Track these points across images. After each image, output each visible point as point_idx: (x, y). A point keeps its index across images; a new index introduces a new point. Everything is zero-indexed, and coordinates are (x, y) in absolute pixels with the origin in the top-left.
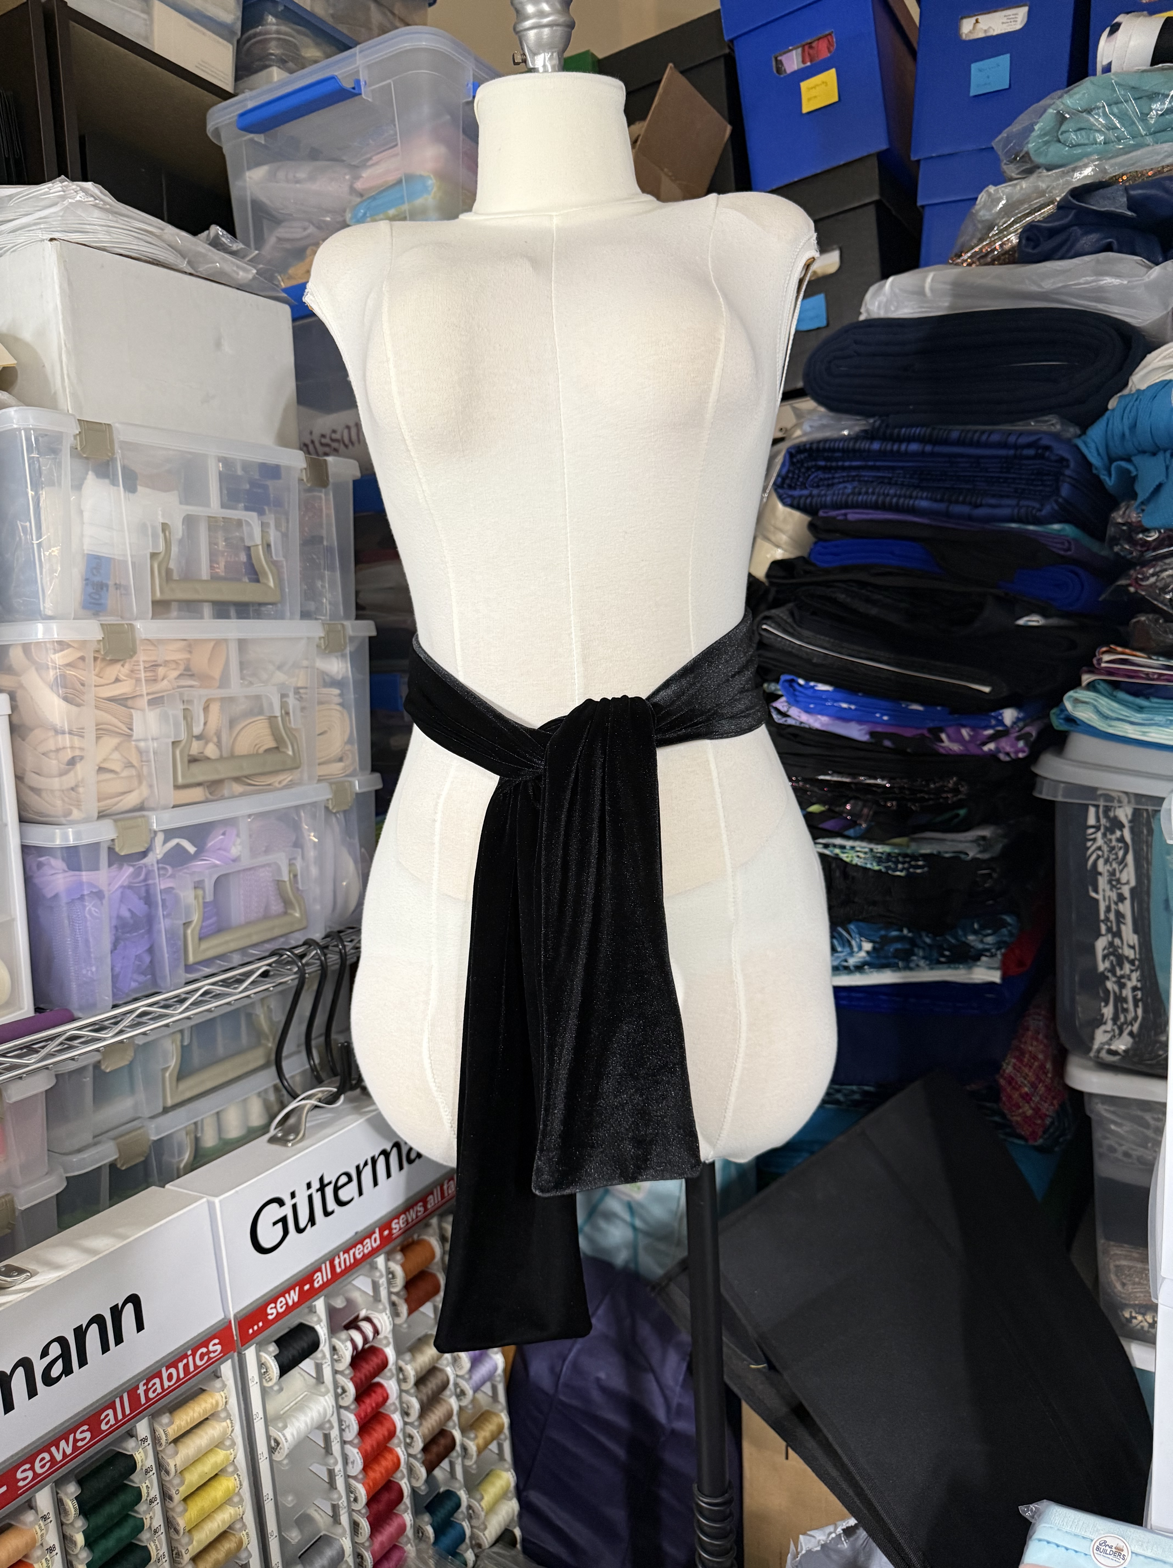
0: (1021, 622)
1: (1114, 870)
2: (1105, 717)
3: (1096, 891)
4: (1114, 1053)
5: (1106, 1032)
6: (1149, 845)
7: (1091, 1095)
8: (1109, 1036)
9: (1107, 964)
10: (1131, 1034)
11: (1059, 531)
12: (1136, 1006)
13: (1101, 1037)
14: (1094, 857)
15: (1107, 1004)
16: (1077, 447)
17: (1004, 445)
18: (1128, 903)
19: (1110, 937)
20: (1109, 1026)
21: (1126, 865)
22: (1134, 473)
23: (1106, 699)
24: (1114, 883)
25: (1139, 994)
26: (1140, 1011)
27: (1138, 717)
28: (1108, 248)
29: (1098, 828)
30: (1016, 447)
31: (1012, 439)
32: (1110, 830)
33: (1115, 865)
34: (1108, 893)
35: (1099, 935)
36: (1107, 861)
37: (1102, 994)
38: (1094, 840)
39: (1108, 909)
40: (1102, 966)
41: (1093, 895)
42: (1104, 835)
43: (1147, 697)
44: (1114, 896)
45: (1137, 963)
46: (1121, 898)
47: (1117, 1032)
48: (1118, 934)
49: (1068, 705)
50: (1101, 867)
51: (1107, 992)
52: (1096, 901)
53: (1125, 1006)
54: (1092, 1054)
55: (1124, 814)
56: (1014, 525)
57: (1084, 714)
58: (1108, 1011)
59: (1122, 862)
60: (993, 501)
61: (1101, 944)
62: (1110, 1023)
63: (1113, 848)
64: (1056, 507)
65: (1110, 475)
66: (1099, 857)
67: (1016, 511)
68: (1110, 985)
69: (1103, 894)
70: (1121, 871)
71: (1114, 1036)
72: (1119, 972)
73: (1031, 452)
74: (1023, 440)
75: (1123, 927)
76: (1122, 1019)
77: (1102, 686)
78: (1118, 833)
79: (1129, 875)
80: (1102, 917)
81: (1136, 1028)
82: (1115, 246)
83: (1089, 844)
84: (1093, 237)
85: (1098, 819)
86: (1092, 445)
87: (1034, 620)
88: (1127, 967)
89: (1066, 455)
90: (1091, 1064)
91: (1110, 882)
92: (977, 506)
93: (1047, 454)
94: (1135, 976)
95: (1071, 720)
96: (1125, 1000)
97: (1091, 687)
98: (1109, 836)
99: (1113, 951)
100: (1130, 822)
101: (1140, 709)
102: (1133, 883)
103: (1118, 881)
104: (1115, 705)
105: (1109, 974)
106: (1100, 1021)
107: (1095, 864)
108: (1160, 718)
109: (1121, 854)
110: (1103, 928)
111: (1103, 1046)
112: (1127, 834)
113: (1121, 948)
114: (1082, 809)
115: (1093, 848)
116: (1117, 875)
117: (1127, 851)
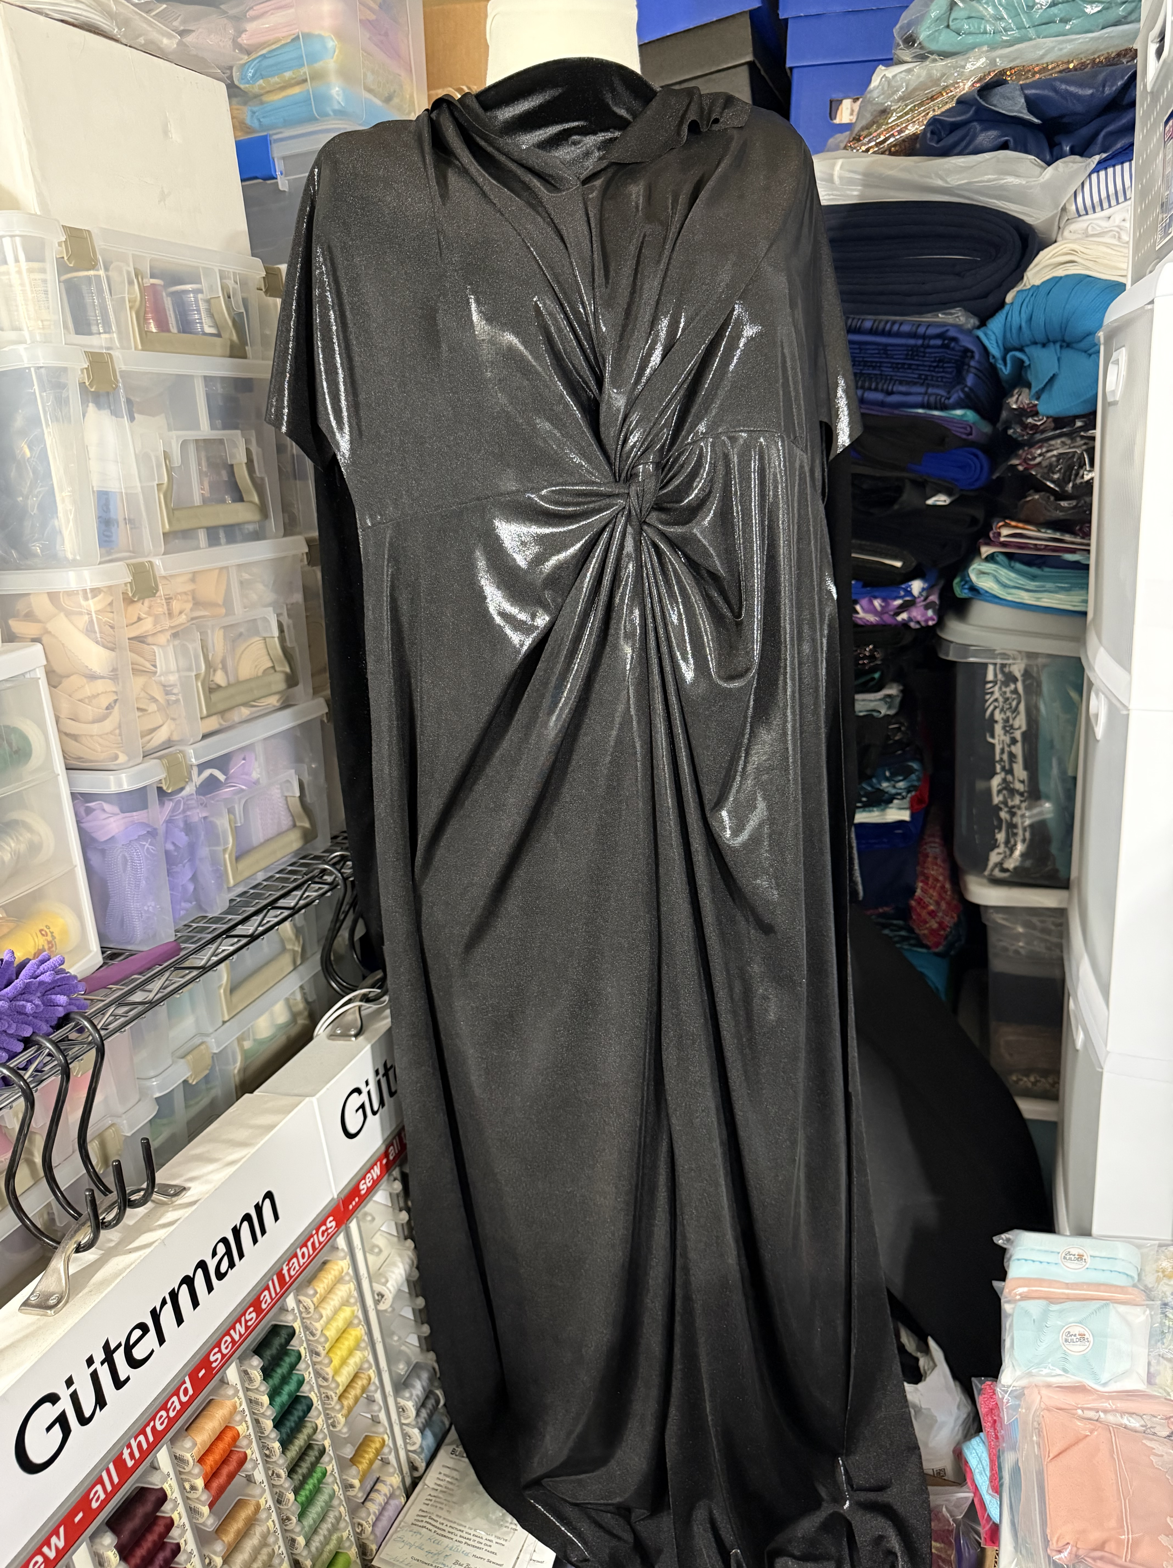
0: (930, 502)
1: (1008, 718)
2: (1004, 586)
3: (993, 736)
4: (1003, 870)
5: (999, 854)
6: (1038, 695)
7: (986, 907)
8: (1001, 856)
9: (1001, 798)
10: (1020, 854)
11: (962, 416)
12: (1024, 830)
13: (994, 857)
14: (991, 708)
15: (1000, 830)
16: (978, 338)
17: (914, 335)
18: (1019, 745)
19: (1003, 775)
20: (1002, 849)
21: (1018, 713)
22: (1027, 363)
23: (1005, 571)
26: (1028, 836)
27: (1032, 585)
28: (1004, 146)
29: (995, 682)
30: (924, 337)
31: (921, 330)
32: (1006, 684)
33: (1009, 714)
34: (1003, 737)
35: (994, 774)
36: (1002, 710)
37: (996, 823)
38: (992, 693)
39: (1003, 751)
40: (997, 799)
41: (991, 740)
42: (1000, 688)
43: (1039, 566)
44: (1007, 739)
45: (1026, 794)
46: (1014, 741)
47: (1008, 853)
48: (1010, 771)
49: (973, 577)
50: (998, 716)
51: (1000, 820)
52: (993, 745)
53: (1015, 830)
54: (986, 873)
55: (1017, 669)
56: (920, 411)
57: (986, 584)
58: (1001, 837)
59: (1015, 710)
60: (903, 389)
61: (996, 781)
62: (1002, 846)
63: (1007, 699)
64: (962, 395)
65: (1005, 364)
66: (996, 708)
67: (926, 398)
68: (1003, 815)
69: (999, 738)
70: (1014, 719)
71: (1005, 856)
72: (1010, 803)
73: (939, 342)
74: (932, 331)
75: (1015, 766)
76: (1013, 842)
77: (1000, 558)
78: (1012, 686)
79: (1020, 722)
80: (997, 758)
81: (1024, 848)
82: (1011, 144)
83: (988, 697)
84: (992, 134)
85: (996, 675)
86: (993, 337)
87: (941, 500)
88: (1018, 799)
89: (971, 346)
90: (985, 881)
91: (1004, 728)
92: (890, 393)
93: (953, 344)
94: (1024, 805)
95: (975, 590)
96: (1015, 826)
97: (991, 558)
98: (1004, 689)
99: (1006, 787)
100: (1023, 675)
101: (1034, 578)
102: (1024, 728)
103: (1012, 727)
104: (1013, 575)
105: (1002, 806)
106: (994, 845)
107: (992, 714)
108: (1049, 585)
109: (1014, 703)
110: (998, 768)
111: (996, 865)
112: (1020, 686)
113: (1013, 783)
114: (983, 667)
115: (991, 700)
116: (1011, 721)
117: (1019, 702)
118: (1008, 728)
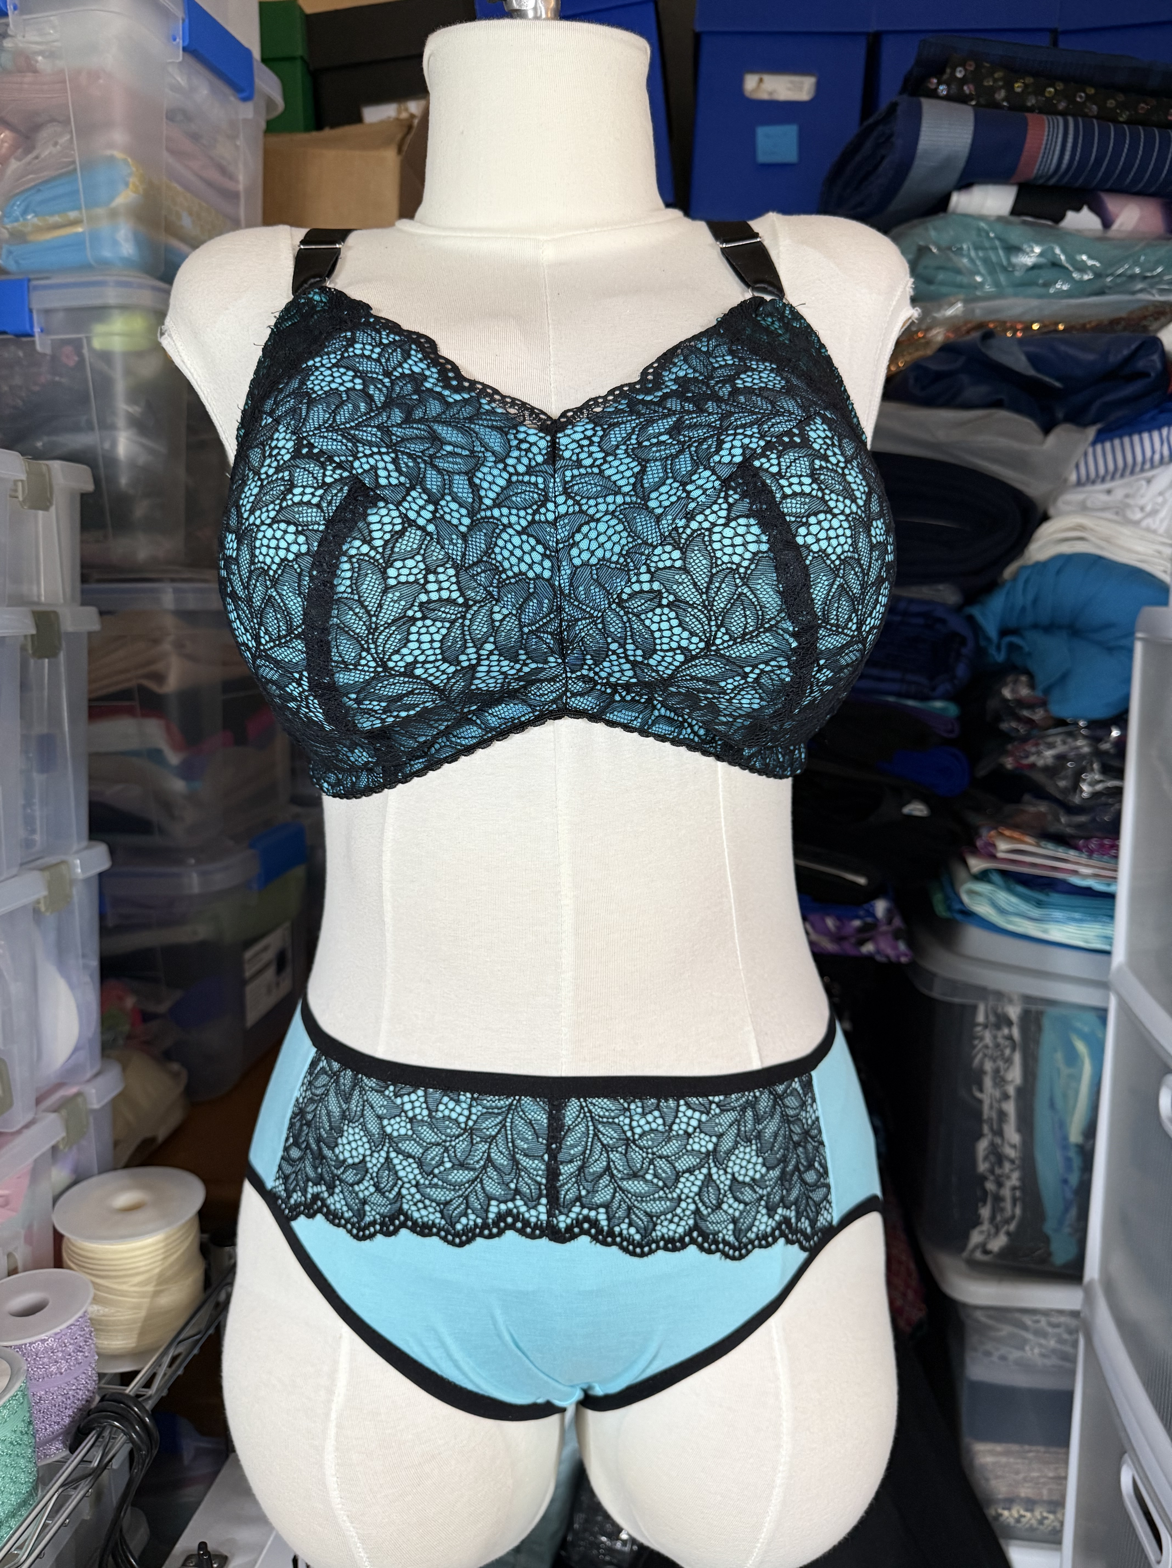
0: (905, 811)
1: (999, 1069)
2: (1002, 911)
3: (981, 1090)
4: (986, 1252)
6: (1037, 1042)
7: (971, 1305)
8: (985, 1236)
9: (987, 1165)
10: (1008, 1234)
12: (1014, 1204)
13: (976, 1237)
14: (980, 1056)
15: (985, 1204)
16: (971, 617)
18: (1012, 1102)
19: (990, 1136)
20: (986, 1226)
21: (1012, 1064)
22: (1025, 649)
23: (1002, 893)
24: (998, 1081)
25: (1018, 1194)
26: (1018, 1211)
27: (1036, 912)
28: (998, 404)
29: (986, 1026)
30: (906, 614)
32: (998, 1027)
33: (1001, 1063)
34: (992, 1092)
35: (980, 1135)
36: (992, 1059)
37: (979, 1193)
38: (981, 1039)
39: (991, 1107)
40: (983, 1167)
41: (978, 1095)
42: (991, 1033)
44: (997, 1094)
45: (1017, 1162)
47: (993, 1231)
48: (1000, 1133)
49: (965, 898)
50: (988, 1066)
51: (985, 1192)
52: (980, 1102)
53: (1002, 1205)
54: (965, 1255)
55: (1014, 1012)
56: (894, 699)
57: (983, 909)
58: (985, 1212)
59: (1009, 1061)
61: (982, 1146)
62: (986, 1223)
63: (1000, 1046)
65: (1000, 649)
66: (985, 1055)
68: (990, 1186)
69: (988, 1093)
70: (1007, 1070)
71: (989, 1235)
72: (998, 1171)
75: (1005, 1126)
76: (999, 1218)
77: (996, 878)
78: (1006, 1031)
79: (1015, 1075)
80: (985, 1117)
81: (1012, 1227)
82: (1006, 403)
83: (976, 1042)
84: (985, 387)
85: (987, 1017)
86: (990, 617)
87: (917, 809)
88: (1007, 1166)
89: (961, 630)
90: (965, 1265)
91: (994, 1079)
93: (938, 626)
94: (1015, 1175)
95: (968, 914)
96: (1002, 1199)
97: (983, 876)
98: (996, 1034)
99: (993, 1151)
100: (1020, 1019)
101: (1039, 904)
102: (1018, 1081)
103: (1003, 1080)
104: (1014, 900)
105: (988, 1174)
106: (976, 1222)
107: (982, 1063)
108: (1058, 914)
109: (1007, 1052)
110: (986, 1129)
111: (976, 1247)
112: (1016, 1032)
113: (1002, 1145)
114: (975, 1008)
115: (980, 1046)
116: (1002, 1073)
117: (1014, 1049)
118: (1000, 1080)
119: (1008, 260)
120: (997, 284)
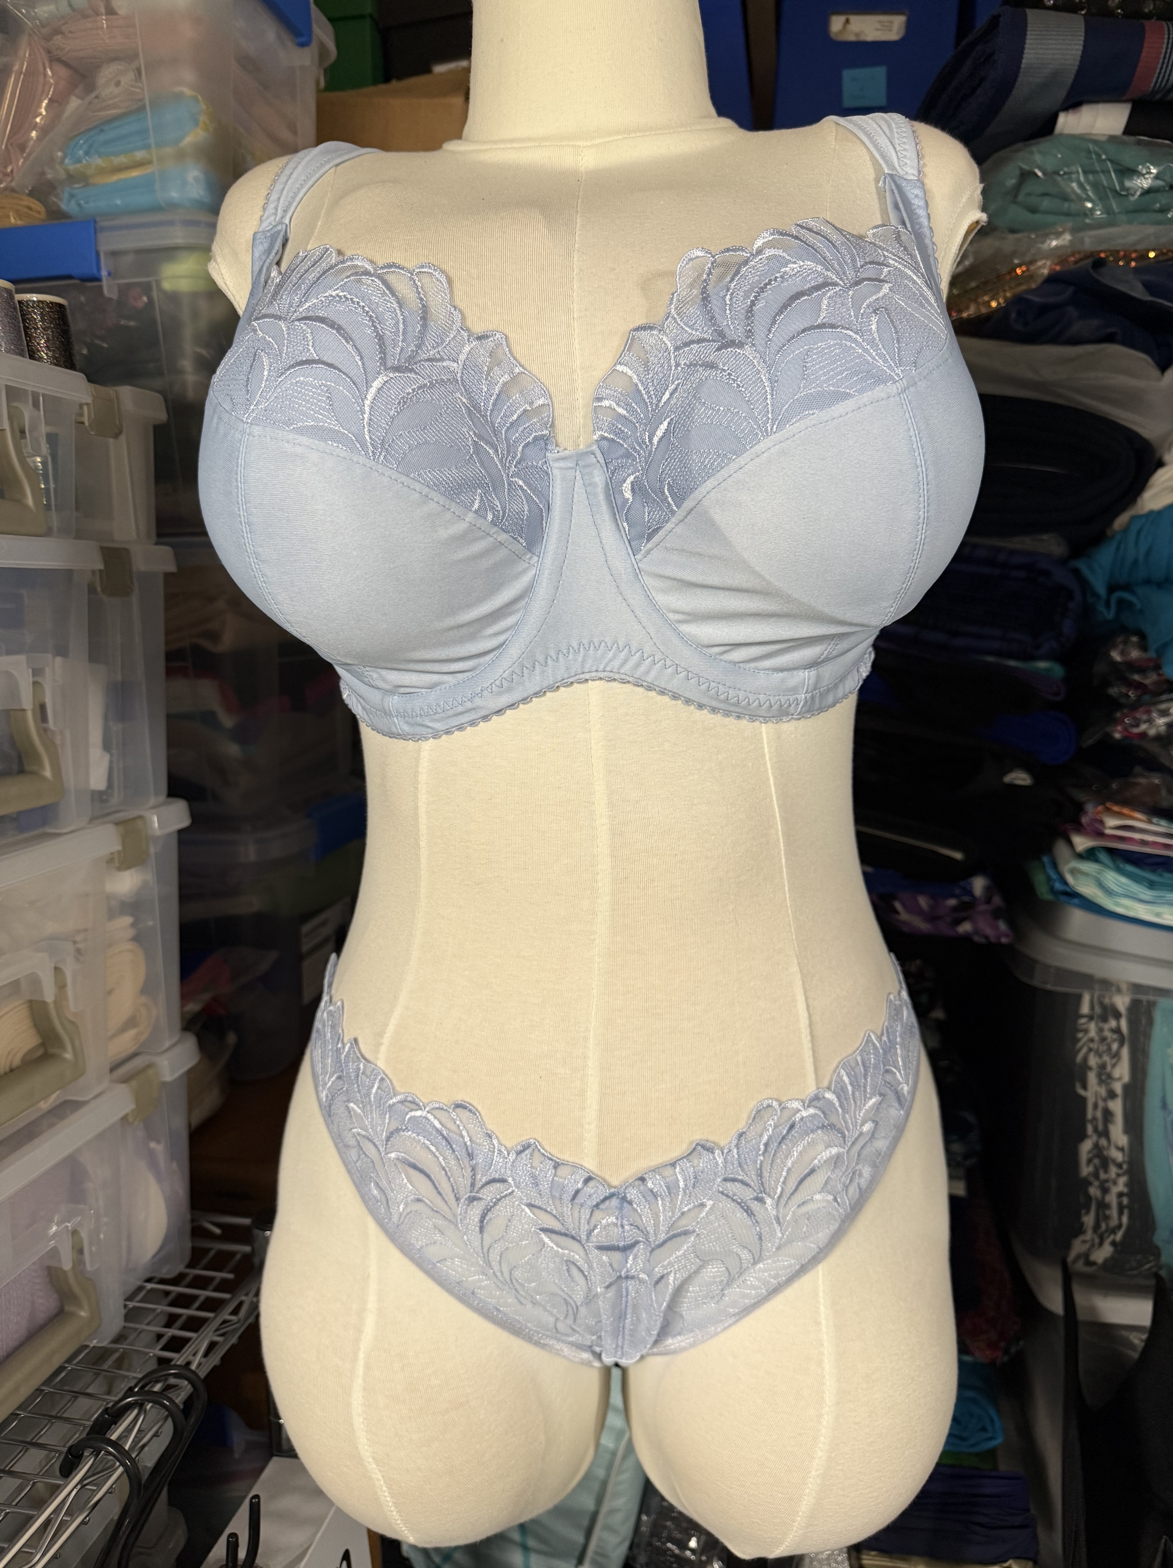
0: (1009, 779)
1: (1105, 1065)
2: (1109, 892)
3: (1085, 1087)
4: (1089, 1263)
5: (1084, 1242)
6: (1148, 1036)
8: (1087, 1246)
9: (1091, 1169)
10: (1113, 1244)
11: (1045, 669)
12: (1121, 1213)
13: (1078, 1247)
14: (1084, 1050)
15: (1088, 1212)
16: (1077, 571)
18: (1119, 1100)
19: (1095, 1138)
20: (1089, 1235)
21: (1120, 1060)
22: (1138, 607)
23: (1111, 872)
24: (1103, 1077)
25: (1125, 1201)
26: (1125, 1219)
27: (1147, 894)
28: (1110, 339)
29: (1090, 1018)
30: (1003, 566)
31: (1001, 557)
32: (1104, 1018)
33: (1106, 1058)
34: (1097, 1090)
35: (1083, 1136)
36: (1099, 1055)
37: (1082, 1199)
38: (1086, 1031)
39: (1096, 1106)
40: (1086, 1170)
41: (1081, 1092)
42: (1096, 1024)
44: (1103, 1091)
45: (1125, 1167)
47: (1097, 1240)
48: (1106, 1134)
49: (1069, 878)
50: (1093, 1061)
51: (1089, 1198)
52: (1084, 1100)
53: (1108, 1212)
54: (1066, 1264)
55: (1122, 1002)
56: (992, 659)
57: (1087, 889)
58: (1089, 1220)
59: (1117, 1055)
60: (975, 630)
61: (1086, 1147)
62: (1090, 1232)
63: (1106, 1040)
64: (1053, 645)
65: (1109, 606)
66: (1090, 1050)
68: (1094, 1191)
69: (1093, 1090)
70: (1114, 1066)
71: (1093, 1245)
72: (1103, 1176)
73: (1023, 574)
74: (1014, 560)
75: (1112, 1127)
76: (1103, 1226)
77: (1103, 856)
78: (1113, 1023)
79: (1122, 1072)
80: (1089, 1115)
81: (1119, 1236)
82: (1119, 337)
83: (1080, 1035)
84: (1093, 322)
85: (1092, 1007)
86: (1098, 571)
87: (1020, 778)
88: (1113, 1171)
89: (1069, 582)
91: (1099, 1075)
92: (953, 634)
93: (1042, 579)
94: (1122, 1180)
95: (1073, 895)
96: (1108, 1206)
97: (1090, 855)
98: (1101, 1025)
99: (1099, 1155)
100: (1128, 1011)
101: (1152, 885)
102: (1126, 1078)
103: (1109, 1076)
104: (1123, 880)
105: (1092, 1179)
106: (1079, 1230)
107: (1086, 1058)
108: (1170, 896)
109: (1115, 1046)
110: (1090, 1129)
111: (1078, 1257)
112: (1124, 1025)
113: (1108, 1147)
114: (1079, 998)
115: (1084, 1040)
116: (1109, 1068)
117: (1122, 1044)
118: (1105, 1077)
119: (1122, 184)
120: (1108, 210)
